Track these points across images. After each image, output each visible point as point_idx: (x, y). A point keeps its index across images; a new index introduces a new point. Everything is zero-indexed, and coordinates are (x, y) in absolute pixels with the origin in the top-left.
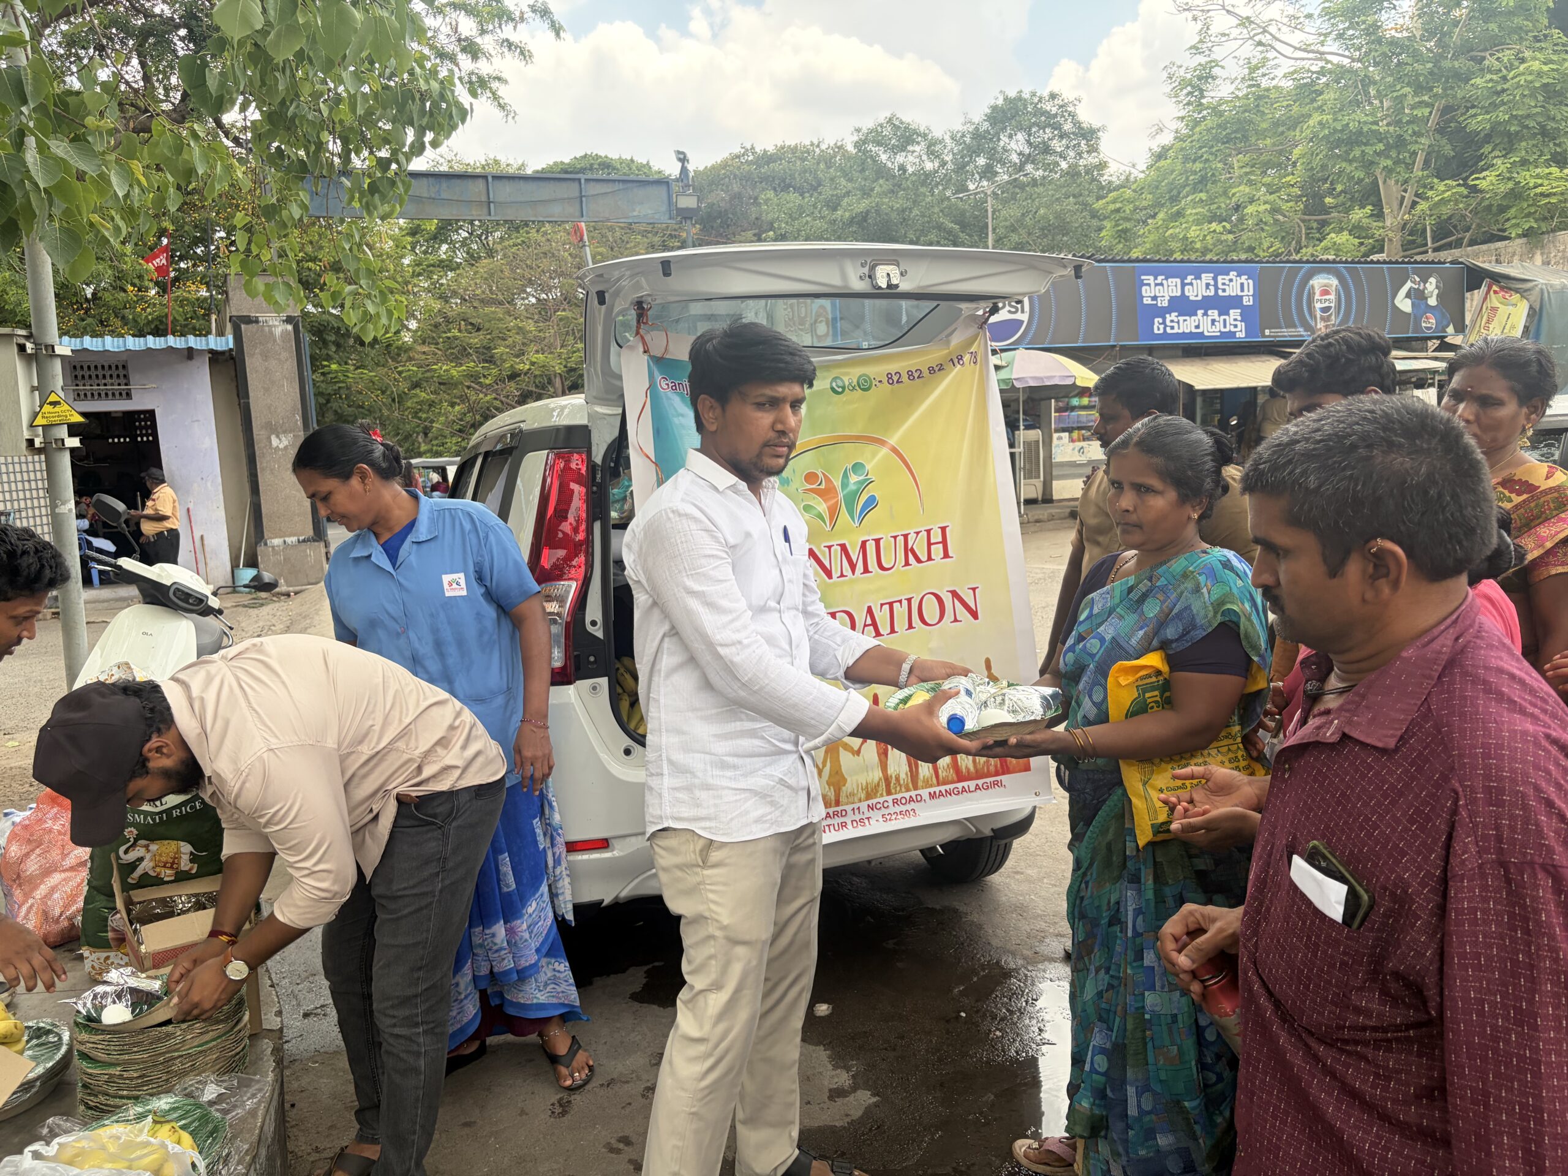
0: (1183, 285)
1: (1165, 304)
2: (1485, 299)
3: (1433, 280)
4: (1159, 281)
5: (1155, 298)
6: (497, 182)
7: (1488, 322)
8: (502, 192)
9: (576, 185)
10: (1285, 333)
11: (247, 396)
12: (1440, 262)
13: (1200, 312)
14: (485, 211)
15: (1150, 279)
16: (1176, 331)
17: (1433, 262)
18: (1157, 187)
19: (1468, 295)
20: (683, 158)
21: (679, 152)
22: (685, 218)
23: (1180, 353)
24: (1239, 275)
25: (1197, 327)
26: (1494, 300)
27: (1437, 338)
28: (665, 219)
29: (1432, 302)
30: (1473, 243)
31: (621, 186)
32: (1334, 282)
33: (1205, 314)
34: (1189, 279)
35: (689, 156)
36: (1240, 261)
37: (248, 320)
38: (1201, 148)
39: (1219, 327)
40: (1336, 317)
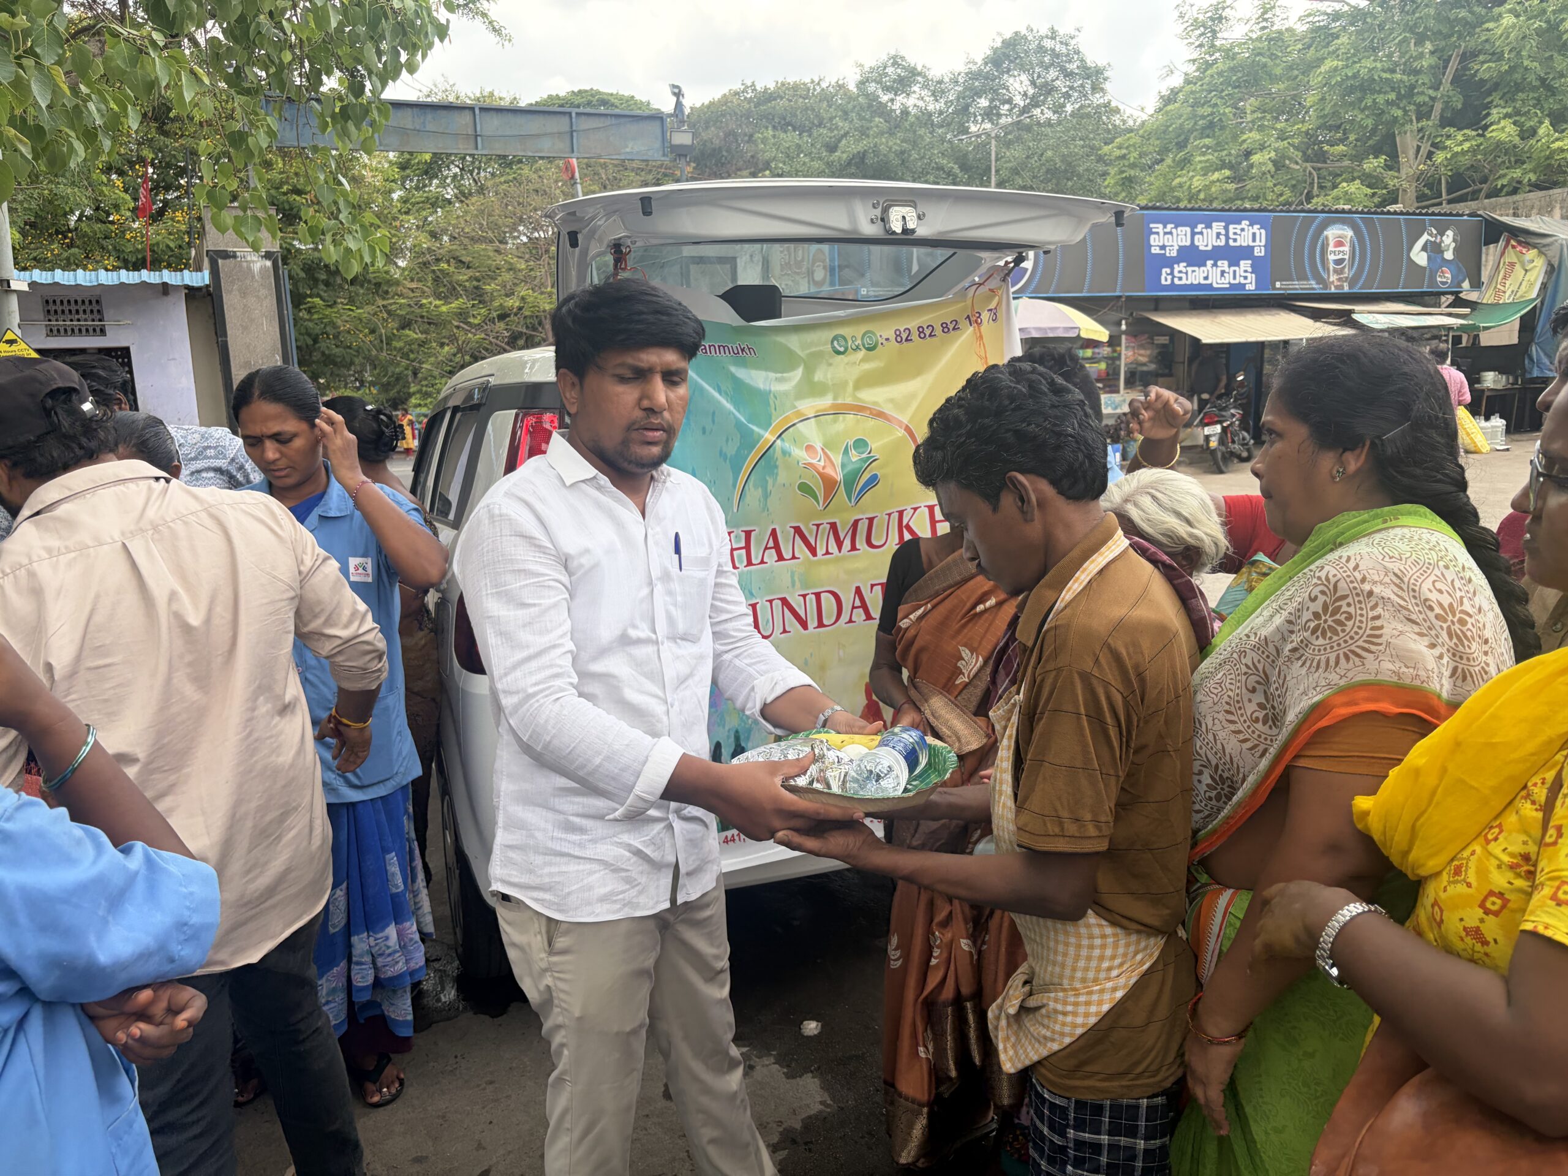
0: (1193, 234)
1: (1174, 254)
2: (1503, 254)
3: (1450, 233)
4: (1168, 229)
5: (1163, 247)
6: (483, 114)
7: (1505, 278)
8: (490, 125)
9: (566, 119)
10: (1297, 286)
11: (225, 334)
12: (1458, 215)
13: (1209, 263)
14: (472, 145)
15: (1158, 227)
16: (1184, 282)
17: (1451, 214)
18: (1164, 132)
19: (1484, 249)
20: (678, 93)
21: (674, 86)
22: (680, 156)
23: (1187, 304)
24: (1251, 225)
25: (1206, 278)
26: (1511, 256)
27: (1452, 293)
28: (658, 156)
29: (1449, 255)
30: (1488, 197)
31: (614, 121)
32: (1349, 233)
33: (1215, 265)
34: (1200, 227)
35: (684, 90)
36: (1252, 210)
37: (226, 255)
38: (1210, 91)
39: (1229, 279)
40: (1350, 269)
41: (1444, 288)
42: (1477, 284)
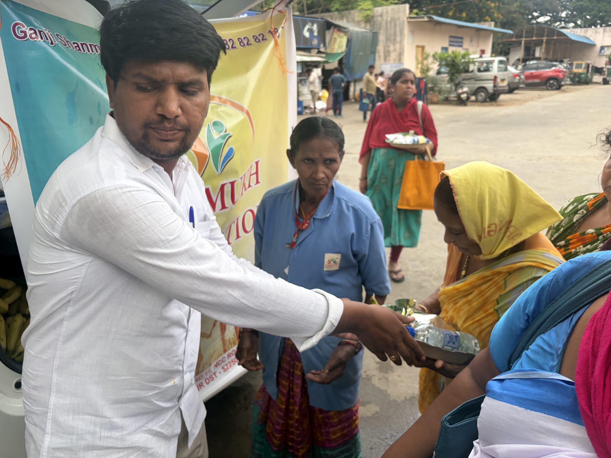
2: (333, 34)
3: (315, 25)
12: (317, 18)
17: (315, 18)
19: (326, 32)
26: (335, 35)
27: (317, 48)
29: (316, 34)
30: (322, 12)
41: (315, 46)
42: (325, 45)
